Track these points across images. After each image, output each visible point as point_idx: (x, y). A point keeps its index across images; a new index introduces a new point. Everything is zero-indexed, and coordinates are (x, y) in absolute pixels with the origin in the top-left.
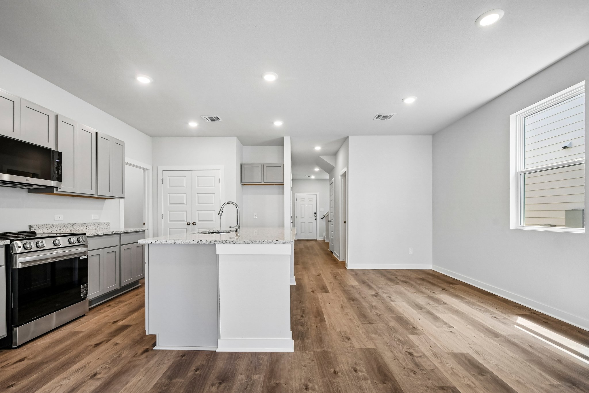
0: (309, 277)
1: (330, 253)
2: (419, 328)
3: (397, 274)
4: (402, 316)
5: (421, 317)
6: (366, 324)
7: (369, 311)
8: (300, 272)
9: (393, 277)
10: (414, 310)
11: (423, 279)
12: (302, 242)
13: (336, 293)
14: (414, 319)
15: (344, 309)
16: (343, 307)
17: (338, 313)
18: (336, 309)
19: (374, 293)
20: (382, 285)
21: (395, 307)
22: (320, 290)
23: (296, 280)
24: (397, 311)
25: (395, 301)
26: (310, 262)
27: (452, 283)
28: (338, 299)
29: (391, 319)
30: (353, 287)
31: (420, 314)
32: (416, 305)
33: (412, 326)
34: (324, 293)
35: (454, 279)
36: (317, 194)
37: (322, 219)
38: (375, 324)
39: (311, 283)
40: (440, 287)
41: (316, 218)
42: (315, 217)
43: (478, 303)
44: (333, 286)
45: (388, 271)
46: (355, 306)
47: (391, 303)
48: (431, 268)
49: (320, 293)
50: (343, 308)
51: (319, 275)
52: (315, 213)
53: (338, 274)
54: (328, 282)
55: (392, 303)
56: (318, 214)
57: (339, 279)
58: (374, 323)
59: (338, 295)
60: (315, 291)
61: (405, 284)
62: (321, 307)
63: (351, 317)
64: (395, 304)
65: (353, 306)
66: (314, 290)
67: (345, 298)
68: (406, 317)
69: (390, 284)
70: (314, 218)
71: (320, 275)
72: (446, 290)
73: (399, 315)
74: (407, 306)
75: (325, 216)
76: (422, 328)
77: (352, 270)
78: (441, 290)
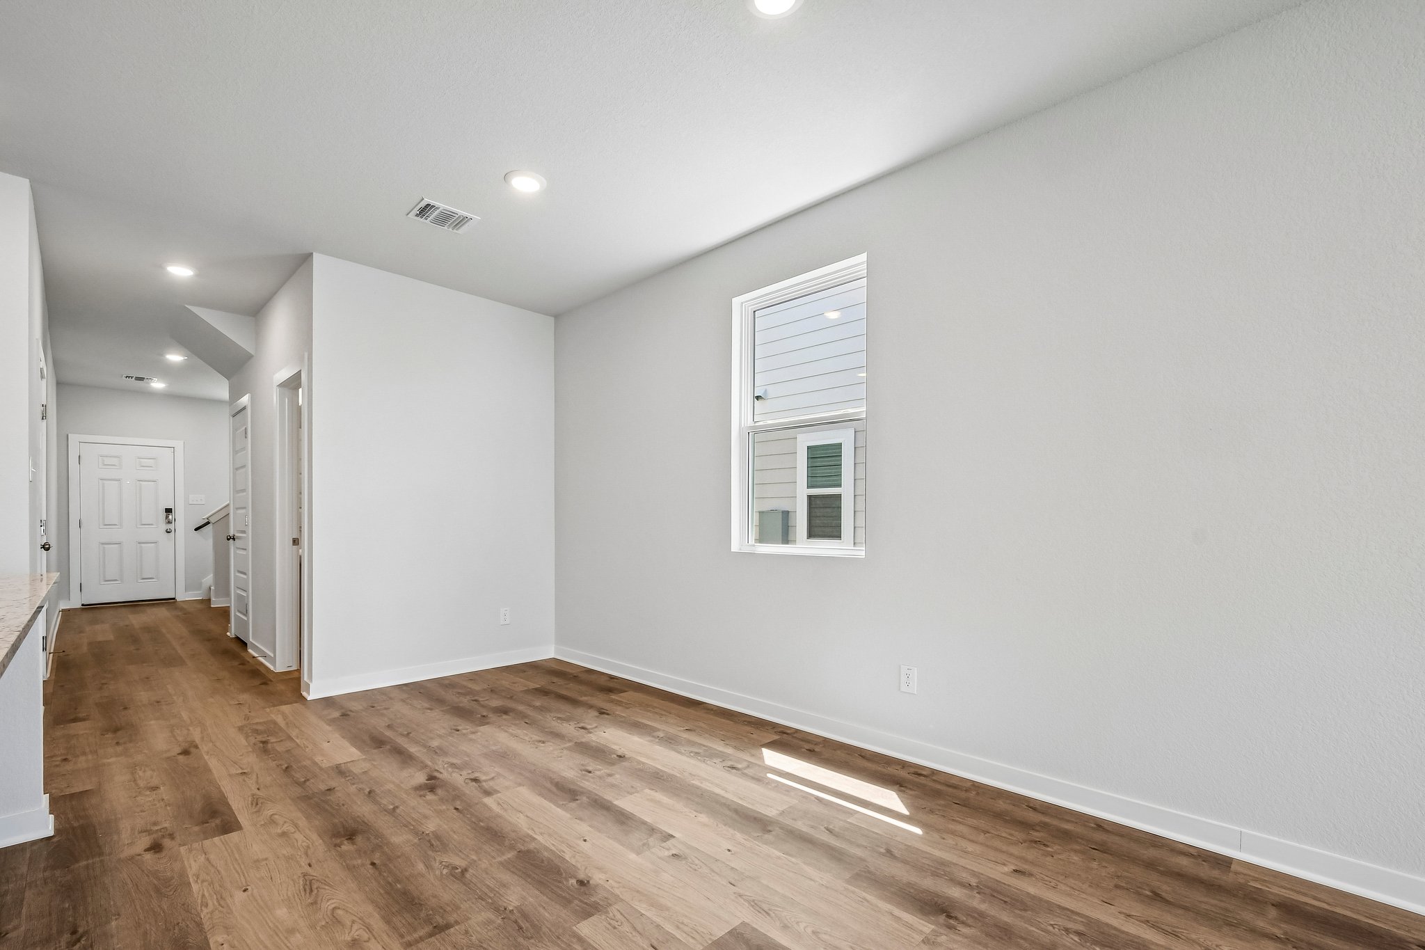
0: (133, 768)
1: (235, 647)
2: (597, 878)
3: (476, 687)
4: (532, 846)
5: (583, 828)
6: (421, 939)
7: (421, 867)
8: (84, 753)
9: (465, 702)
10: (559, 806)
11: (543, 692)
12: (108, 614)
13: (272, 821)
14: (570, 846)
15: (317, 895)
16: (314, 887)
17: (291, 931)
18: (281, 912)
19: (421, 778)
20: (440, 736)
21: (500, 817)
22: (196, 829)
23: (56, 805)
24: (514, 831)
25: (497, 792)
26: (143, 695)
27: (610, 690)
28: (286, 851)
29: (506, 877)
30: (340, 771)
31: (580, 819)
32: (557, 785)
33: (575, 878)
34: (216, 839)
35: (612, 678)
36: (179, 445)
37: (196, 530)
38: (457, 923)
39: (147, 799)
40: (591, 707)
41: (171, 527)
42: (169, 522)
43: (686, 735)
44: (254, 787)
45: (447, 682)
46: (363, 865)
47: (485, 805)
48: (552, 655)
49: (195, 845)
50: (311, 891)
51: (186, 752)
52: (168, 511)
53: (272, 729)
54: (230, 776)
55: (488, 801)
56: (179, 514)
57: (280, 748)
58: (451, 919)
59: (285, 828)
60: (167, 842)
61: (505, 717)
62: (199, 925)
63: (355, 927)
64: (499, 804)
65: (355, 862)
66: (163, 836)
67: (315, 837)
68: (547, 849)
69: (465, 727)
70: (164, 527)
71: (193, 750)
72: (608, 714)
73: (522, 848)
74: (537, 800)
75: (212, 520)
76: (603, 876)
77: (328, 702)
78: (597, 717)
